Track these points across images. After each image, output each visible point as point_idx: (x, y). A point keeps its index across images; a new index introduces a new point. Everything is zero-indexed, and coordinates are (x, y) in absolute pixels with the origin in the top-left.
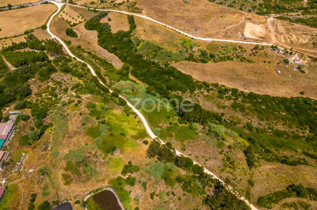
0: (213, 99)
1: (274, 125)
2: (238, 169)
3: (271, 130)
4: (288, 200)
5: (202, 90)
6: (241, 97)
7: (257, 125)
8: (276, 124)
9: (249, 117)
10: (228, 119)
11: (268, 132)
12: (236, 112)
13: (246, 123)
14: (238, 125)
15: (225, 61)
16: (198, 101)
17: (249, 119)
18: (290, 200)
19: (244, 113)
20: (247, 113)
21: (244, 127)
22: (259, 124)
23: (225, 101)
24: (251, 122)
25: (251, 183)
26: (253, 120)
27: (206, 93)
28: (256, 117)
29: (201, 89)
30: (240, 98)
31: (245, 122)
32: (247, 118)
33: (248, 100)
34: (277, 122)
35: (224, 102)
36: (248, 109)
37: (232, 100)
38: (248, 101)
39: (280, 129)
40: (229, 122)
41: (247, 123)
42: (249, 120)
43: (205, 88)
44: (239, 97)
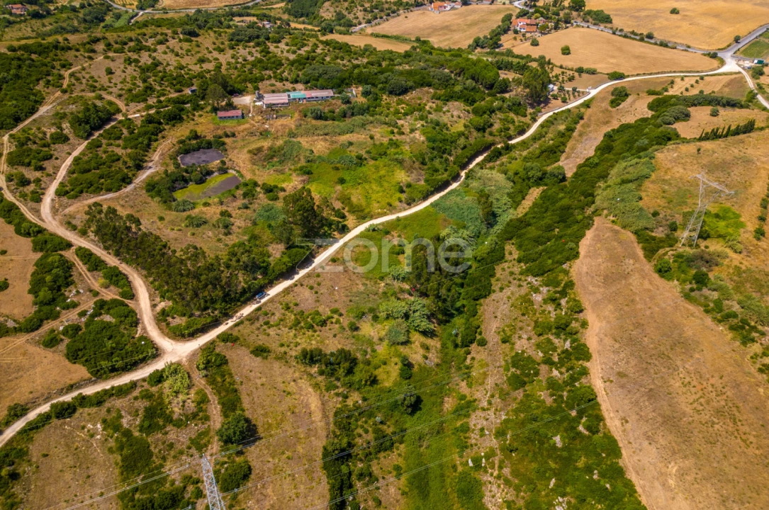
0: (523, 315)
1: (496, 473)
2: (295, 335)
3: (471, 464)
4: (215, 408)
5: (544, 290)
6: (566, 375)
7: (479, 427)
8: (499, 477)
9: (496, 400)
10: (473, 359)
11: (464, 460)
12: (501, 369)
13: (475, 397)
14: (464, 384)
15: (720, 321)
16: (501, 289)
17: (490, 403)
18: (214, 412)
19: (505, 386)
20: (508, 394)
21: (463, 397)
22: (482, 430)
23: (529, 339)
24: (484, 409)
25: (261, 351)
26: (491, 412)
27: (538, 298)
28: (504, 417)
29: (547, 286)
30: (561, 373)
31: (478, 395)
32: (492, 396)
33: (565, 393)
34: (507, 482)
35: (525, 336)
36: (527, 396)
37: (541, 354)
38: (561, 397)
39: (488, 494)
40: (468, 362)
41: (475, 400)
42: (485, 404)
43: (556, 292)
44: (563, 370)
